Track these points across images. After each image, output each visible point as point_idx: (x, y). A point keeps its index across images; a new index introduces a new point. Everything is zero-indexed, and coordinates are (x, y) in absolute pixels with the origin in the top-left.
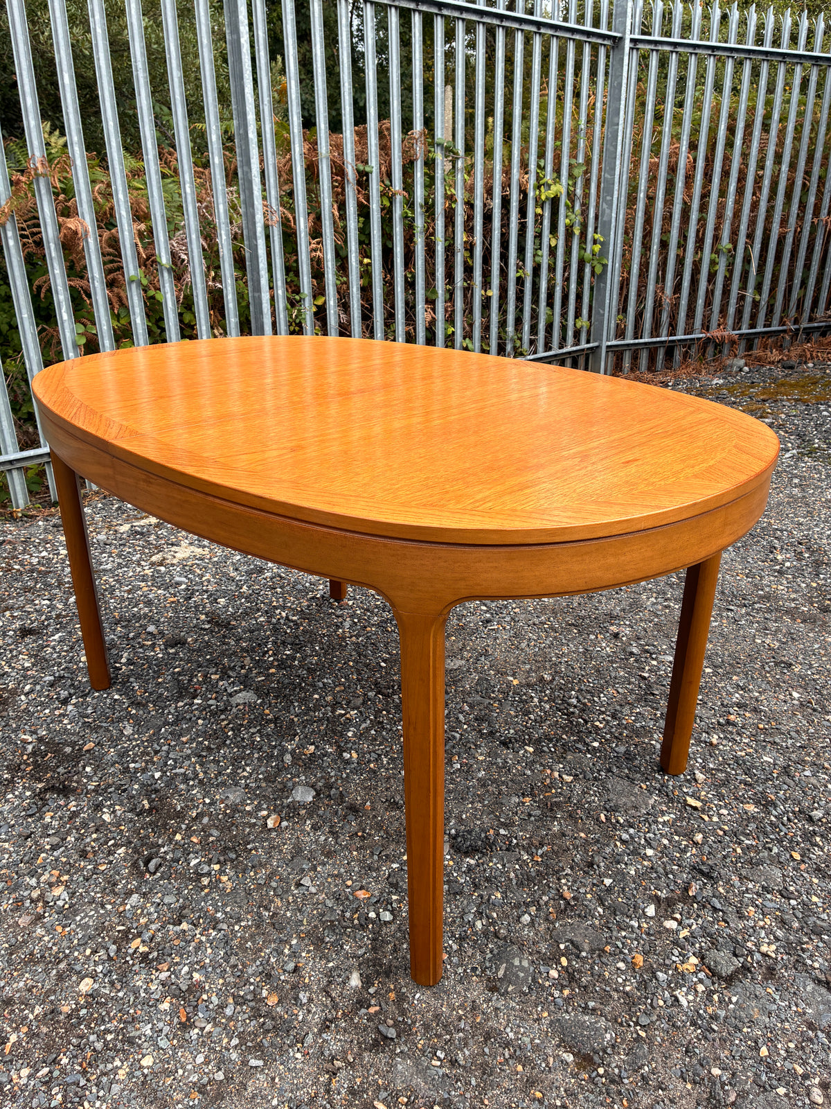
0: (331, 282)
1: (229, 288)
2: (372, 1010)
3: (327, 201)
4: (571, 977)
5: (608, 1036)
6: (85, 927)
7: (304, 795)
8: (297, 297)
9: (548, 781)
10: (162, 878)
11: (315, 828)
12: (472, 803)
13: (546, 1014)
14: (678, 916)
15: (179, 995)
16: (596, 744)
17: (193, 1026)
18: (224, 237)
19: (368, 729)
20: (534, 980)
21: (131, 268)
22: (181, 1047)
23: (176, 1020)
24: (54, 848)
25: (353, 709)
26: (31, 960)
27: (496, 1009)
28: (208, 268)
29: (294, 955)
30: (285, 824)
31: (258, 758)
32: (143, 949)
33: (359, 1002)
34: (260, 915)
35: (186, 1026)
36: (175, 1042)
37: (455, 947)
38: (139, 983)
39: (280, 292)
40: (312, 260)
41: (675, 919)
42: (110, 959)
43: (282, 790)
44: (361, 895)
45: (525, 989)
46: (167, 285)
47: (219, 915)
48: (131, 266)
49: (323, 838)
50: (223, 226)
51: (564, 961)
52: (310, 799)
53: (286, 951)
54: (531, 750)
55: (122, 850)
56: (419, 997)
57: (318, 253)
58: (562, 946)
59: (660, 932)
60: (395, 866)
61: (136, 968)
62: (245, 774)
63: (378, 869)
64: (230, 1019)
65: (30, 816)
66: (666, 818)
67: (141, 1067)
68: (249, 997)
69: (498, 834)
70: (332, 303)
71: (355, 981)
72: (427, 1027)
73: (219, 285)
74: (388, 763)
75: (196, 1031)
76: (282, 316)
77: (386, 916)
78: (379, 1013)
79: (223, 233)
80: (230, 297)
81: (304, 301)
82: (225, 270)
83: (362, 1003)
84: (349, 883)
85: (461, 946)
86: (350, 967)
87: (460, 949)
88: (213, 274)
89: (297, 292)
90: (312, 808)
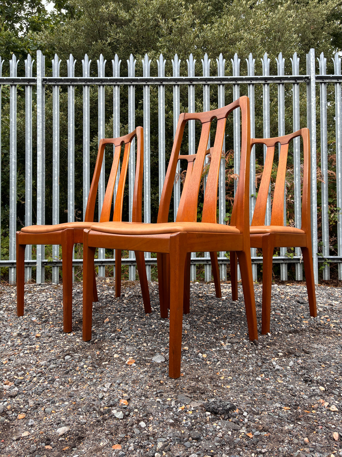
1: (298, 202)
7: (158, 359)
8: (335, 209)
9: (316, 406)
11: (146, 372)
12: (244, 395)
18: (297, 181)
19: (225, 351)
30: (134, 365)
33: (48, 440)
37: (131, 448)
39: (325, 205)
43: (152, 354)
44: (123, 402)
47: (58, 379)
48: (252, 191)
49: (142, 376)
50: (297, 176)
52: (159, 361)
53: (58, 404)
60: (158, 400)
62: (145, 345)
63: (147, 397)
69: (242, 414)
71: (61, 430)
73: (292, 201)
74: (218, 365)
76: (325, 216)
77: (119, 415)
78: (48, 450)
79: (297, 179)
80: (298, 206)
81: (339, 211)
82: (296, 195)
83: (48, 441)
84: (125, 395)
85: (135, 449)
86: (69, 425)
87: (132, 451)
88: (290, 196)
89: (336, 207)
90: (153, 365)
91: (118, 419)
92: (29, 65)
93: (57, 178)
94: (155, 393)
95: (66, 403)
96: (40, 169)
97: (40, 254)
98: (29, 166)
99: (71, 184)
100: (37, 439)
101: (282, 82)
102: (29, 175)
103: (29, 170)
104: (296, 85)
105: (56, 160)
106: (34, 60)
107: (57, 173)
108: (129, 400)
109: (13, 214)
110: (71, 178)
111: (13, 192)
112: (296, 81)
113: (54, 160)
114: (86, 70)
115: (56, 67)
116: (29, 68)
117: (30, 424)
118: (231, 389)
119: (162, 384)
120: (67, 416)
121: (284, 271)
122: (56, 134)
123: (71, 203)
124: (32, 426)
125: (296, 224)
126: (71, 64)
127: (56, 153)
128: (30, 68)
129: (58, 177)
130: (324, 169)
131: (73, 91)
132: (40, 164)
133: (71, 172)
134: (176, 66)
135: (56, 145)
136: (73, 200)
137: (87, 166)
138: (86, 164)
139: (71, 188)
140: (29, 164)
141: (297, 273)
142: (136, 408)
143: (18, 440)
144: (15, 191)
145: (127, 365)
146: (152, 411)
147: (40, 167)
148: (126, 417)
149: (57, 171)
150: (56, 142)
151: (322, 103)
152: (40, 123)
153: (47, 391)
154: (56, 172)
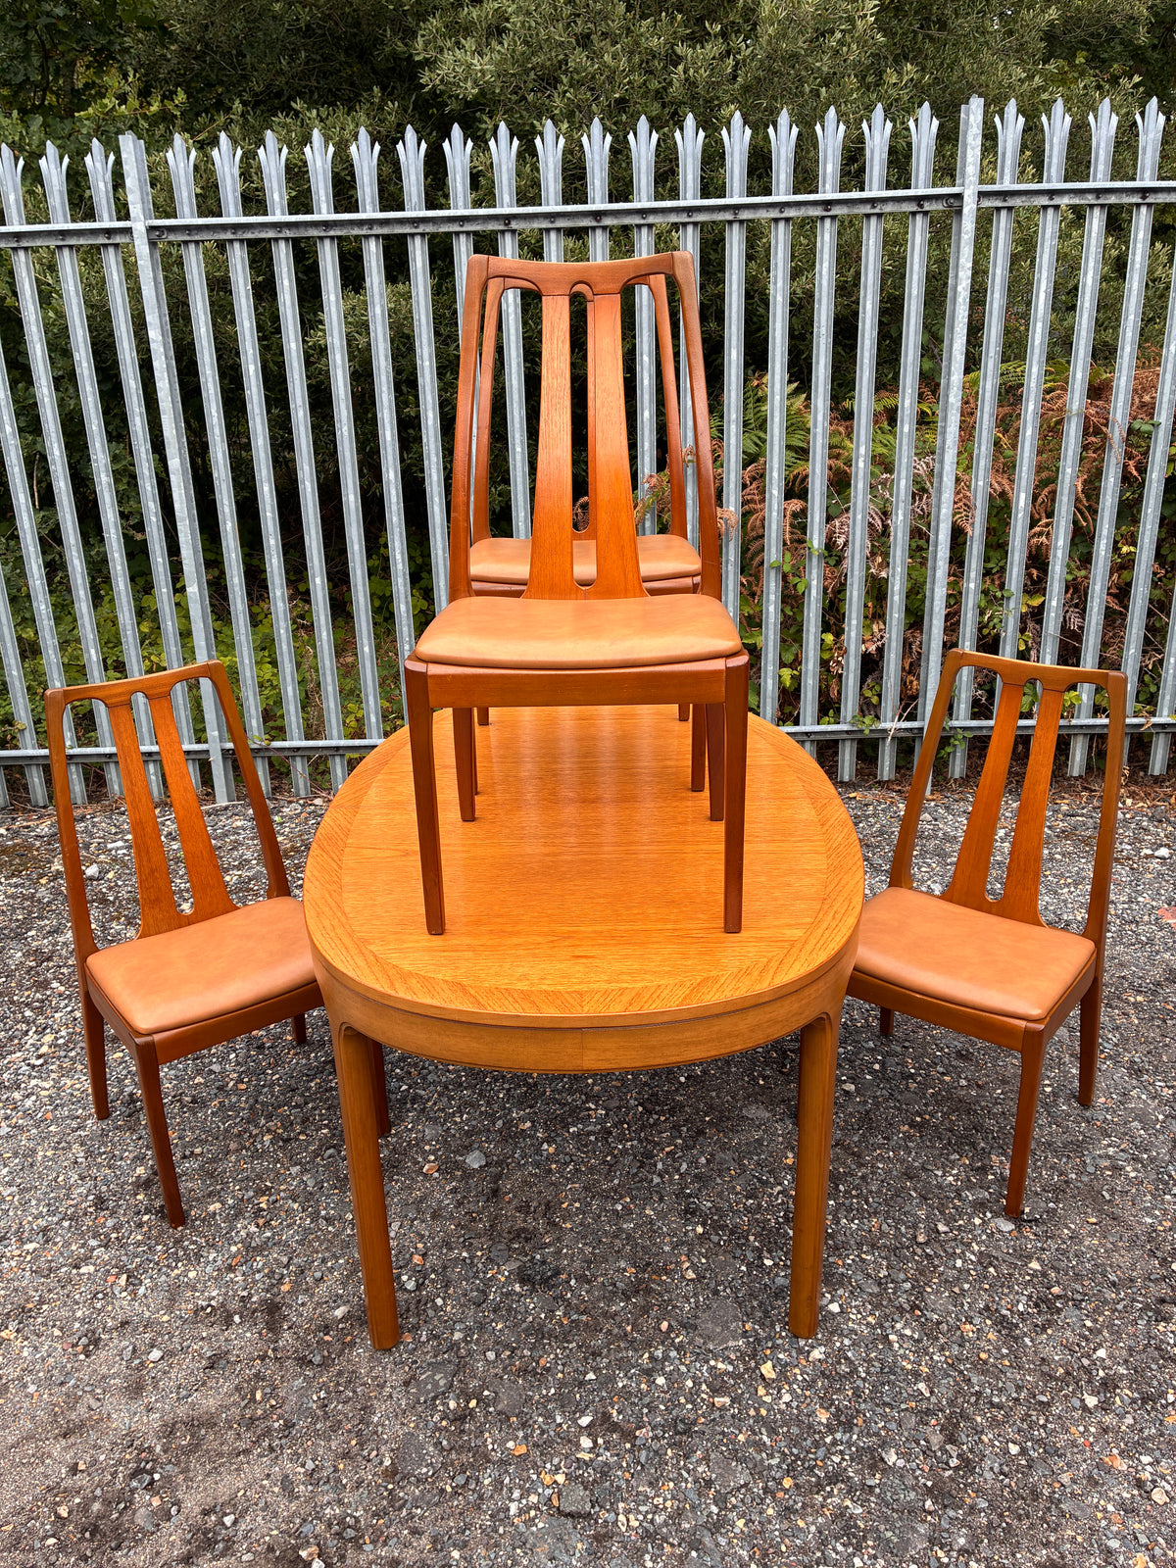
0: (1057, 577)
1: (898, 578)
2: (327, 1338)
3: (1069, 470)
4: (461, 1417)
5: (425, 1470)
6: (253, 1169)
7: (474, 1160)
8: (999, 594)
9: (673, 1266)
10: (323, 1166)
11: (454, 1191)
12: (585, 1244)
13: (412, 1425)
14: (600, 1441)
15: (248, 1247)
16: (768, 1262)
17: (234, 1271)
18: (901, 517)
19: (590, 1133)
20: (435, 1398)
21: (773, 553)
22: (216, 1279)
23: (229, 1261)
24: (297, 1106)
25: (605, 1108)
26: (211, 1175)
27: (390, 1396)
28: (873, 554)
29: (331, 1270)
30: (436, 1175)
31: (481, 1112)
32: (263, 1206)
33: (326, 1327)
34: (344, 1229)
35: (231, 1269)
36: (215, 1273)
37: (424, 1338)
38: (239, 1226)
39: (972, 584)
40: (1030, 547)
41: (595, 1442)
42: (242, 1200)
43: (466, 1147)
44: (417, 1259)
45: (422, 1399)
46: (815, 572)
47: (323, 1213)
48: (773, 550)
49: (446, 1202)
50: (901, 505)
51: (473, 1403)
52: (476, 1166)
53: (329, 1264)
54: (700, 1230)
55: (325, 1131)
56: (361, 1353)
57: (1043, 539)
58: (486, 1393)
59: (570, 1441)
60: (465, 1254)
61: (247, 1215)
62: (458, 1120)
63: (451, 1249)
64: (255, 1282)
65: (307, 1075)
66: (720, 1365)
67: (186, 1276)
68: (276, 1276)
69: (568, 1282)
70: (1054, 603)
71: (339, 1313)
72: (340, 1374)
73: (883, 574)
74: (569, 1172)
75: (232, 1276)
76: (969, 615)
77: (411, 1285)
78: (328, 1342)
79: (900, 512)
80: (897, 588)
81: (1008, 598)
82: (894, 556)
83: (326, 1329)
84: (420, 1246)
85: (428, 1341)
86: (348, 1301)
87: (424, 1343)
88: (879, 559)
89: (1002, 587)
90: (468, 1174)
91: (410, 1292)
92: (100, 178)
93: (233, 526)
94: (462, 1239)
95: (341, 1261)
96: (182, 508)
97: (216, 733)
98: (149, 494)
99: (272, 542)
100: (313, 1327)
101: (877, 211)
102: (154, 519)
103: (151, 505)
104: (919, 218)
105: (223, 475)
106: (112, 157)
107: (231, 511)
108: (424, 1255)
109: (129, 627)
110: (270, 523)
111: (119, 568)
112: (921, 206)
113: (215, 475)
114: (275, 186)
115: (183, 180)
116: (101, 185)
117: (300, 1302)
118: (571, 1229)
119: (474, 1220)
120: (344, 1285)
121: (847, 757)
122: (212, 398)
123: (278, 593)
124: (303, 1304)
125: (890, 639)
126: (227, 169)
127: (220, 456)
128: (106, 183)
129: (233, 522)
130: (981, 483)
131: (242, 259)
132: (180, 494)
133: (268, 507)
134: (551, 166)
135: (217, 431)
136: (282, 585)
137: (309, 489)
138: (308, 484)
139: (274, 553)
140: (149, 488)
141: (883, 762)
142: (434, 1271)
143: (290, 1328)
144: (122, 564)
145: (426, 1175)
146: (455, 1276)
147: (181, 503)
148: (419, 1287)
149: (230, 506)
150: (215, 420)
151: (994, 274)
152: (162, 373)
153: (311, 1237)
154: (227, 510)
